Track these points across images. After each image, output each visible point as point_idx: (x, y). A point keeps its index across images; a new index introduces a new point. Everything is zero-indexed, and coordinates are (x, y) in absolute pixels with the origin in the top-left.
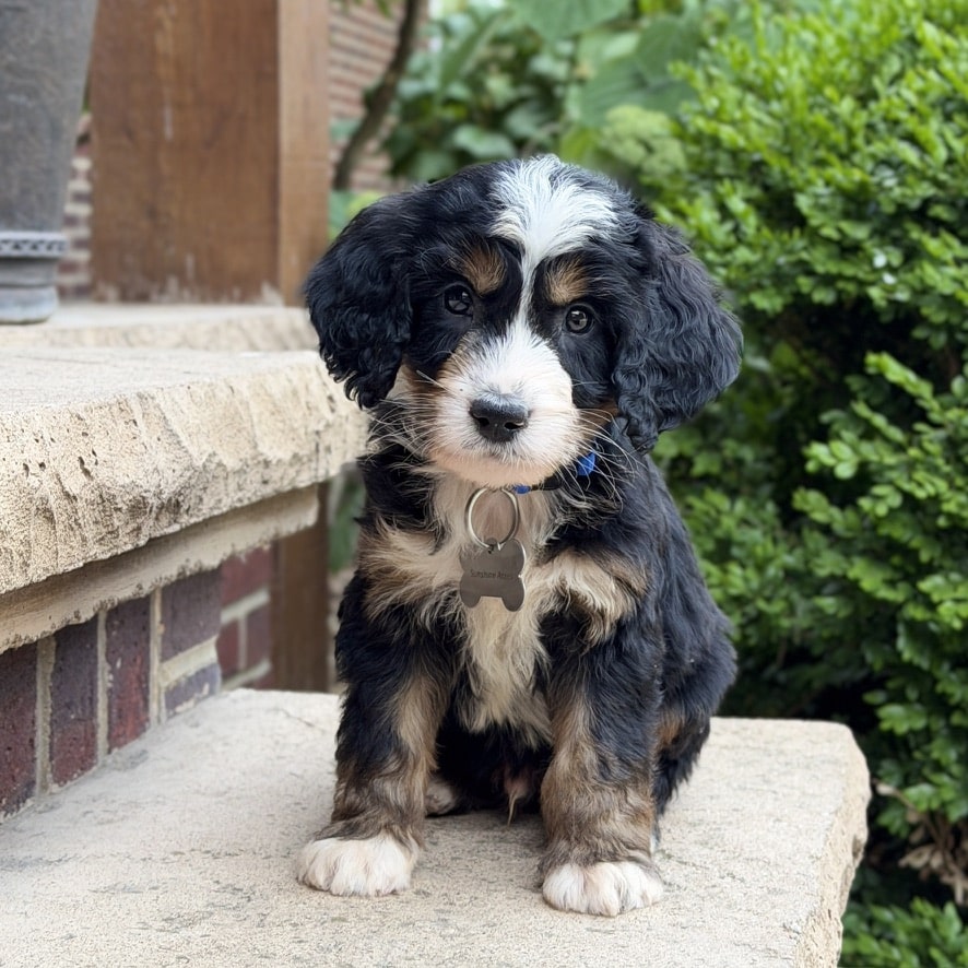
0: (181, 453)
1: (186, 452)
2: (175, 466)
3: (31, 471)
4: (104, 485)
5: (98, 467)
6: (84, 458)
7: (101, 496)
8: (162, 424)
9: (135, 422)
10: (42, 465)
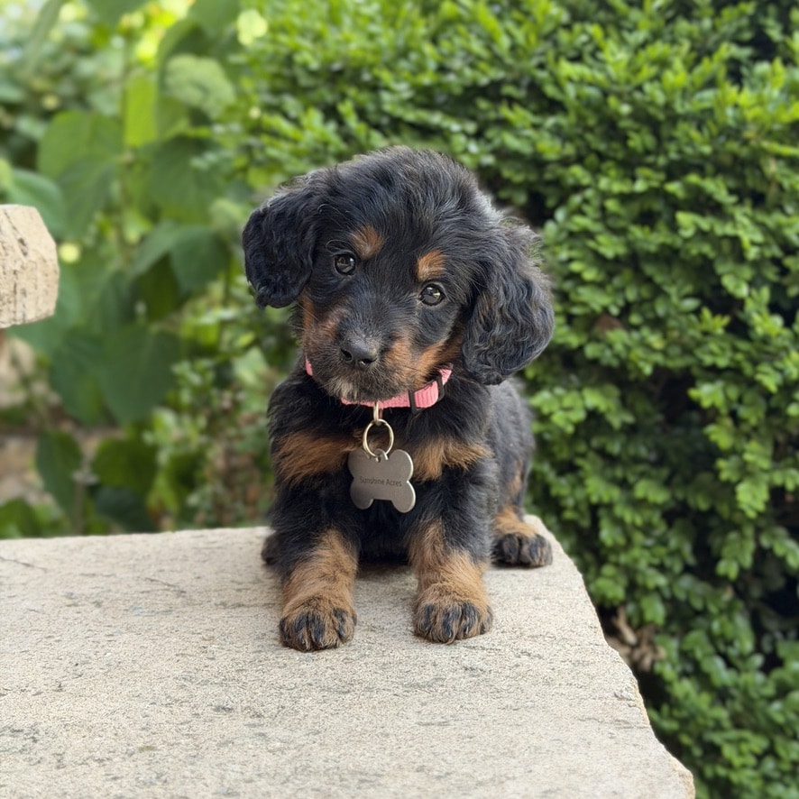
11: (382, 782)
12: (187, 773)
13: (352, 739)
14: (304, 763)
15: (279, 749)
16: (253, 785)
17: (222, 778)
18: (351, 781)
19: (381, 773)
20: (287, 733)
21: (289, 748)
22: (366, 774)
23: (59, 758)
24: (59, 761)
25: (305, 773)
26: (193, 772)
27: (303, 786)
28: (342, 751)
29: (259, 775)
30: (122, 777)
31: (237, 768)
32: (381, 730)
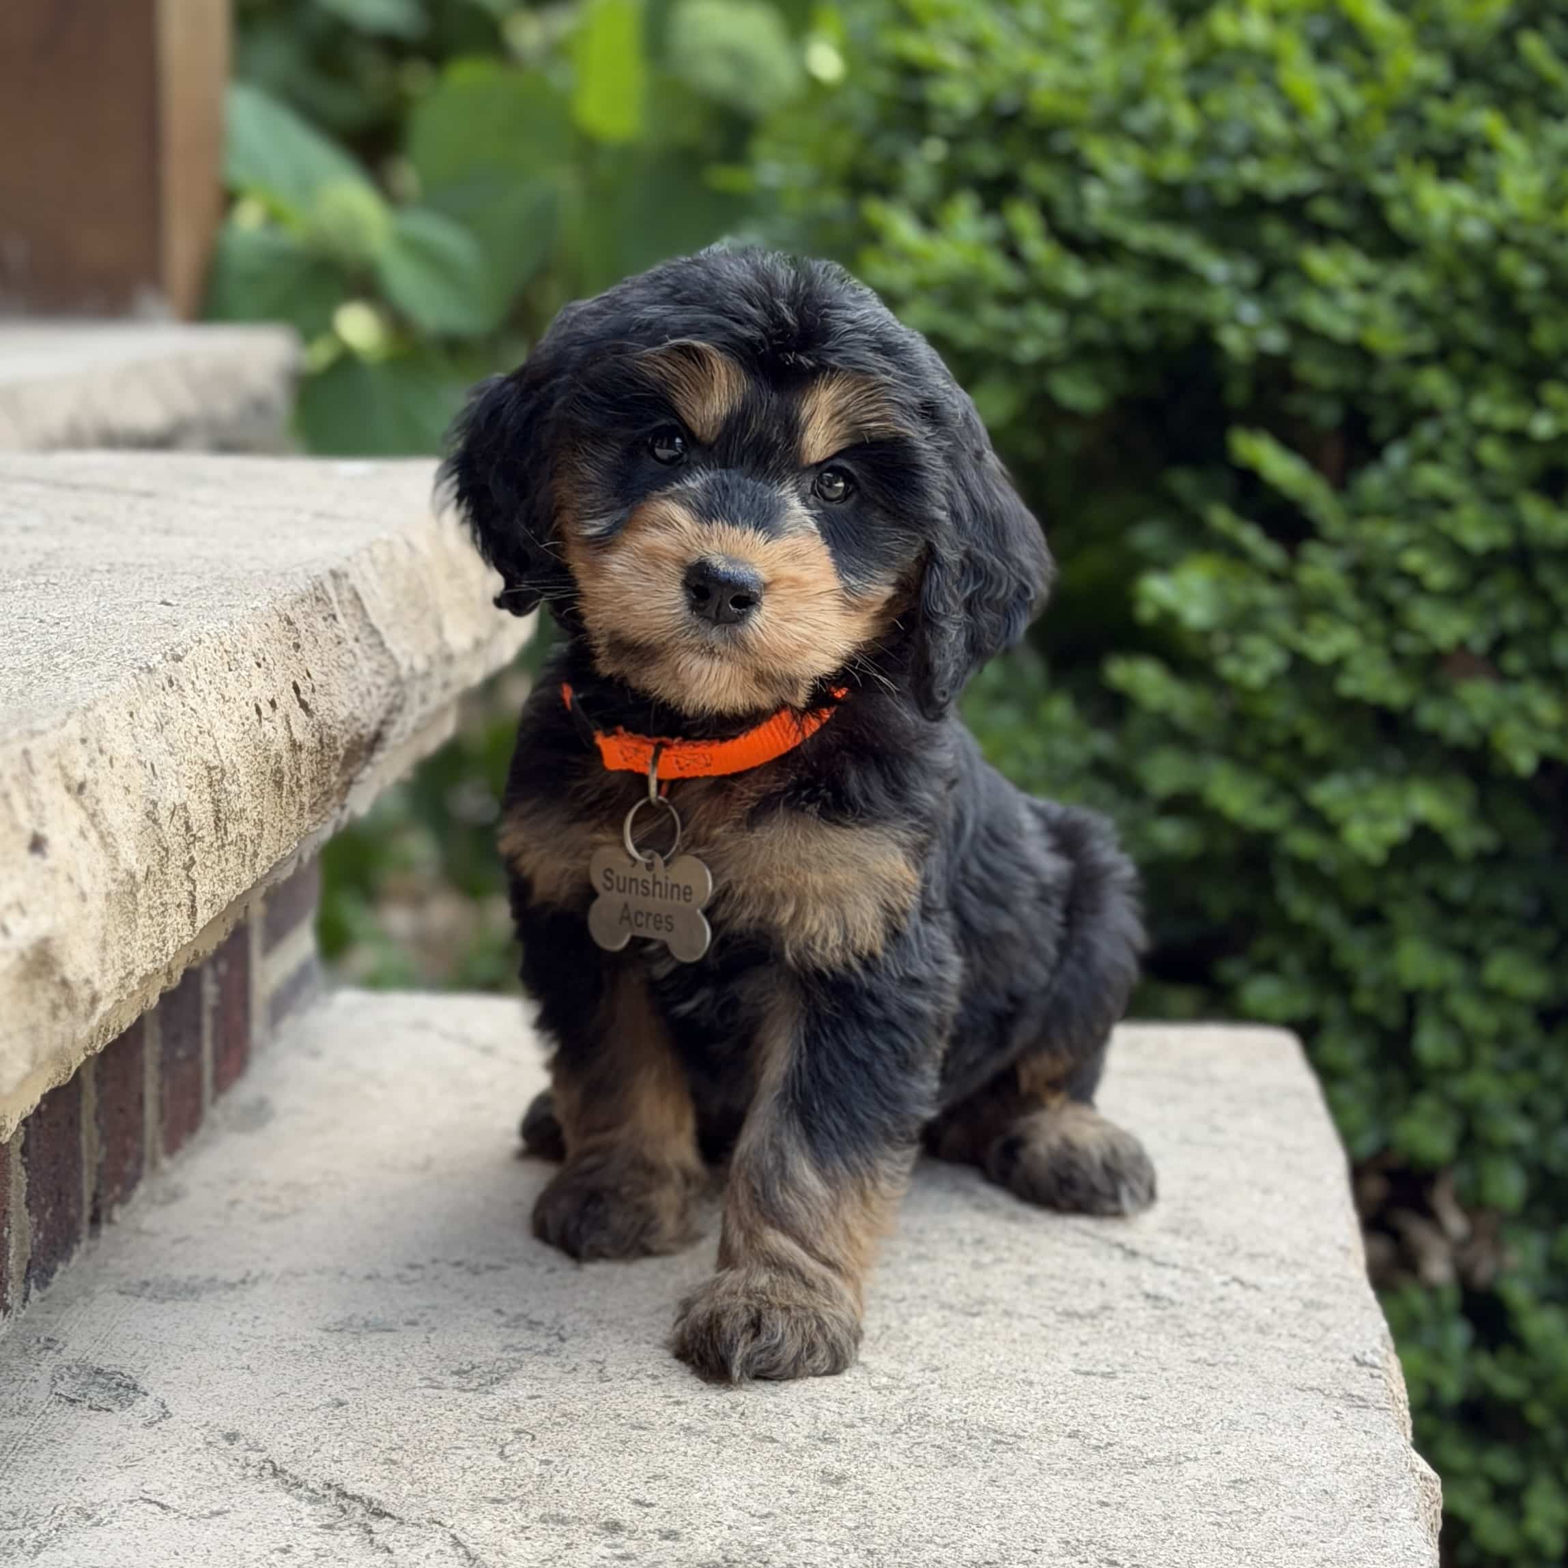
0: (384, 660)
1: (392, 657)
2: (381, 681)
3: (264, 715)
4: (325, 724)
5: (317, 695)
6: (299, 682)
7: (321, 741)
8: (359, 615)
9: (334, 617)
10: (273, 704)
11: (1022, 1446)
12: (769, 1406)
13: (983, 1383)
14: (921, 1410)
15: (886, 1387)
16: (855, 1431)
17: (816, 1418)
18: (982, 1440)
19: (1022, 1434)
20: (895, 1365)
21: (899, 1387)
22: (1002, 1434)
23: (600, 1367)
24: (601, 1371)
25: (922, 1423)
26: (776, 1406)
27: (920, 1440)
28: (970, 1399)
29: (863, 1419)
30: (686, 1402)
31: (834, 1406)
32: (1022, 1376)
